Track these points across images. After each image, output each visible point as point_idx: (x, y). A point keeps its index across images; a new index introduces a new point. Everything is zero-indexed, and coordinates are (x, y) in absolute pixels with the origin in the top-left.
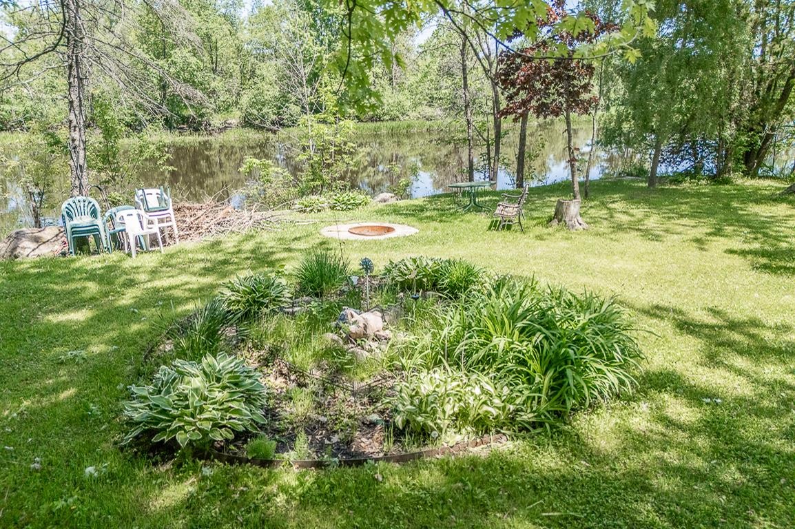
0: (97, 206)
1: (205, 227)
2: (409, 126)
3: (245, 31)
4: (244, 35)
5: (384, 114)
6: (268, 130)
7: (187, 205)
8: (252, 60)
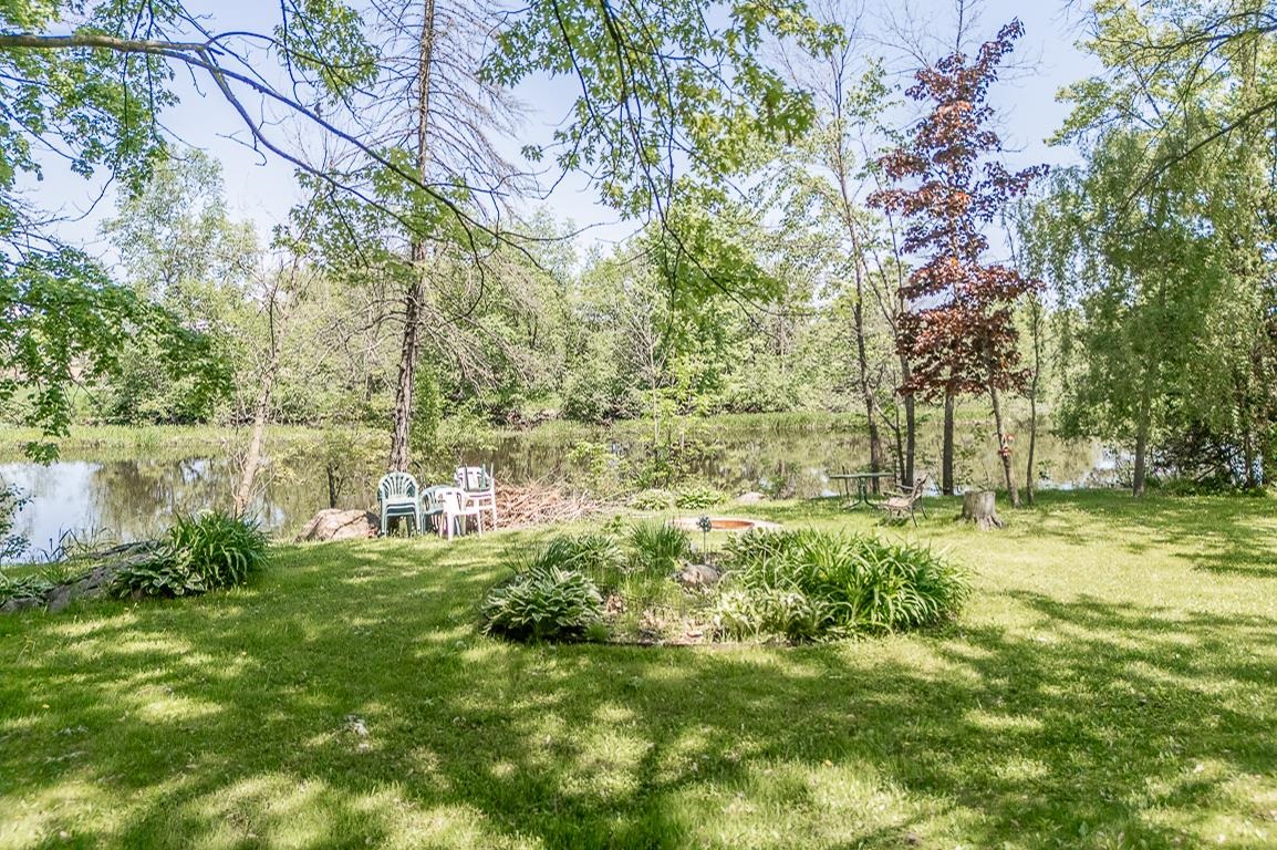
0: (415, 483)
1: (527, 514)
2: (803, 420)
3: (576, 293)
4: (574, 297)
5: (767, 403)
6: (598, 424)
7: (509, 489)
8: (583, 329)
